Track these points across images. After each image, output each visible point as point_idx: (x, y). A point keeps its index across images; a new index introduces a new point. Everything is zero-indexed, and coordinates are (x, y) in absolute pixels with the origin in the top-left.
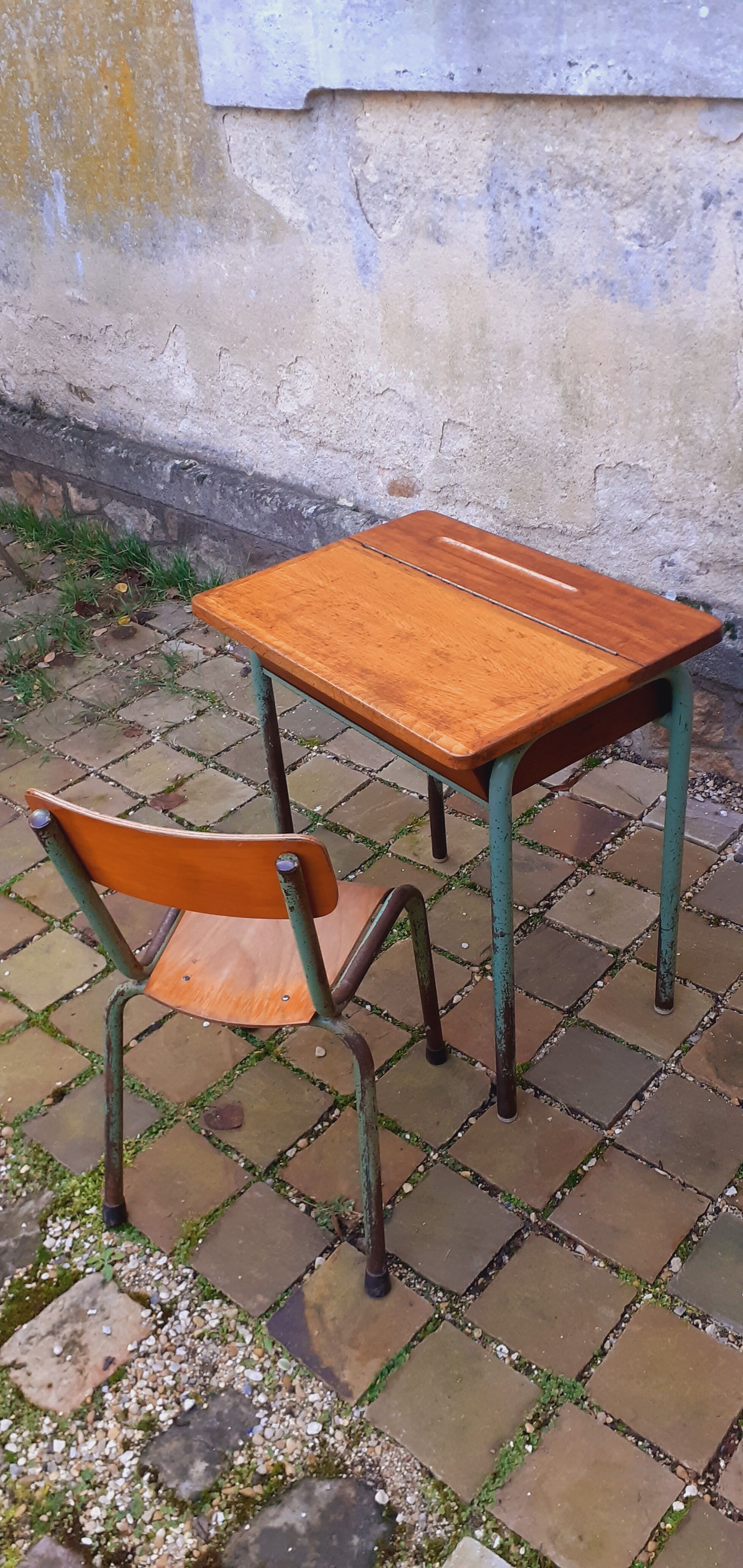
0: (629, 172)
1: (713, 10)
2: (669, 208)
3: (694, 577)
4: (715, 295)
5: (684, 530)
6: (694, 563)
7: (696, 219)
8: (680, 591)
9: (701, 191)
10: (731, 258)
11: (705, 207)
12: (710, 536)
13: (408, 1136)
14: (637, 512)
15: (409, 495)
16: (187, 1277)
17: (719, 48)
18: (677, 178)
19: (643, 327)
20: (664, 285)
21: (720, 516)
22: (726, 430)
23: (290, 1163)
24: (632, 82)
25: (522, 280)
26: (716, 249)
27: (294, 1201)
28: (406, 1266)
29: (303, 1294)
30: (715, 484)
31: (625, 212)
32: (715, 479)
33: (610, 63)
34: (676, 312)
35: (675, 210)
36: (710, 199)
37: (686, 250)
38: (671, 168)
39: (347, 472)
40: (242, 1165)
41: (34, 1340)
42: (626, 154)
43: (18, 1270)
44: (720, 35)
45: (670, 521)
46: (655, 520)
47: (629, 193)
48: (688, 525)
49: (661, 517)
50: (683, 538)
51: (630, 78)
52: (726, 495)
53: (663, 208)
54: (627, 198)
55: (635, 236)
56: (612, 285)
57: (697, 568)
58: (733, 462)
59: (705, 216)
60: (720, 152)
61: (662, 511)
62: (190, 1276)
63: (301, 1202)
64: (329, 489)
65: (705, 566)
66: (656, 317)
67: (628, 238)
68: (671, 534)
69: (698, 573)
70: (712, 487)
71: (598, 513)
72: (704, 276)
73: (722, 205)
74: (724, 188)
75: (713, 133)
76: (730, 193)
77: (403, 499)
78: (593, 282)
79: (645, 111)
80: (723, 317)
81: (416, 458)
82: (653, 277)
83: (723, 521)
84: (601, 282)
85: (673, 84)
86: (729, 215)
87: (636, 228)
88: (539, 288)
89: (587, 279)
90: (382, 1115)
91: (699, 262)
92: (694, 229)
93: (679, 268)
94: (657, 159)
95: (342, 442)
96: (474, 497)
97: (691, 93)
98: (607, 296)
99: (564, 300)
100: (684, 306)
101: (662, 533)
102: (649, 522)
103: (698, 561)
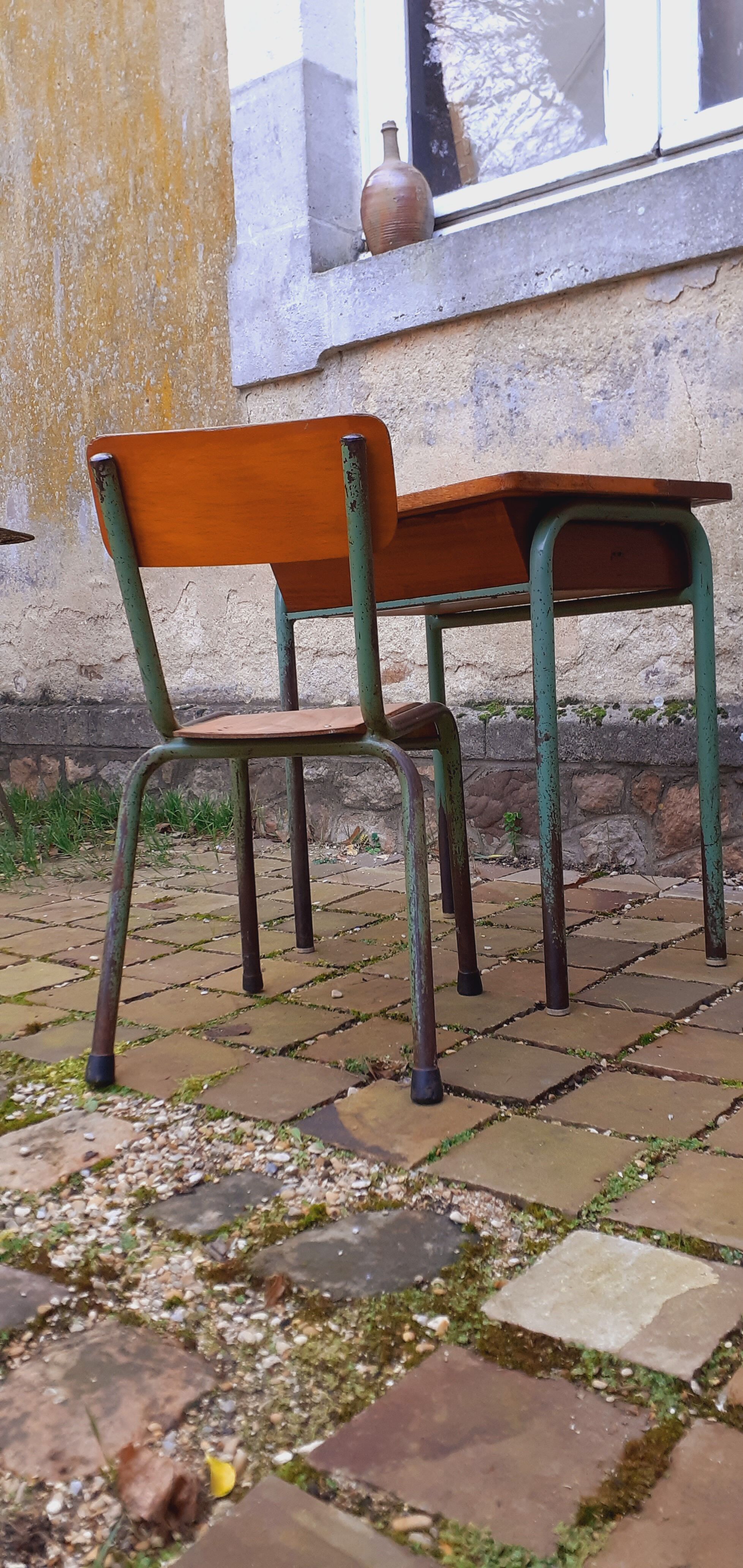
0: (590, 346)
1: (648, 208)
2: (626, 364)
3: (679, 679)
4: (673, 420)
5: (664, 635)
6: (677, 666)
7: (650, 365)
8: (665, 695)
9: (652, 344)
10: (683, 387)
11: (656, 354)
12: (690, 632)
14: (619, 631)
15: (401, 679)
17: (655, 232)
18: (631, 340)
19: (612, 463)
20: (628, 424)
23: (308, 1047)
24: (588, 273)
25: (503, 455)
26: (669, 384)
29: (334, 1108)
31: (589, 377)
33: (569, 265)
34: (640, 442)
35: (631, 365)
36: (658, 348)
37: (643, 391)
38: (625, 333)
39: (342, 674)
40: (253, 1051)
42: (587, 332)
44: (656, 223)
45: (651, 631)
46: (636, 634)
47: (592, 360)
48: (669, 629)
49: (642, 629)
50: (664, 644)
51: (586, 271)
53: (621, 365)
54: (590, 366)
55: (599, 393)
56: (582, 437)
57: (680, 670)
59: (657, 361)
60: (664, 311)
61: (642, 623)
64: (323, 695)
65: (688, 665)
66: (623, 452)
67: (593, 396)
68: (653, 643)
71: (581, 642)
72: (661, 408)
73: (670, 349)
74: (671, 336)
75: (657, 298)
76: (676, 338)
77: (394, 685)
78: (565, 439)
79: (600, 298)
80: (681, 435)
81: (408, 639)
82: (617, 421)
84: (572, 437)
85: (622, 265)
86: (677, 355)
87: (599, 387)
88: (518, 457)
89: (560, 438)
91: (656, 398)
92: (649, 373)
93: (639, 407)
94: (614, 330)
95: (338, 645)
96: (462, 659)
97: (637, 268)
98: (579, 445)
99: (540, 461)
100: (646, 436)
101: (644, 645)
102: (631, 637)
103: (681, 661)
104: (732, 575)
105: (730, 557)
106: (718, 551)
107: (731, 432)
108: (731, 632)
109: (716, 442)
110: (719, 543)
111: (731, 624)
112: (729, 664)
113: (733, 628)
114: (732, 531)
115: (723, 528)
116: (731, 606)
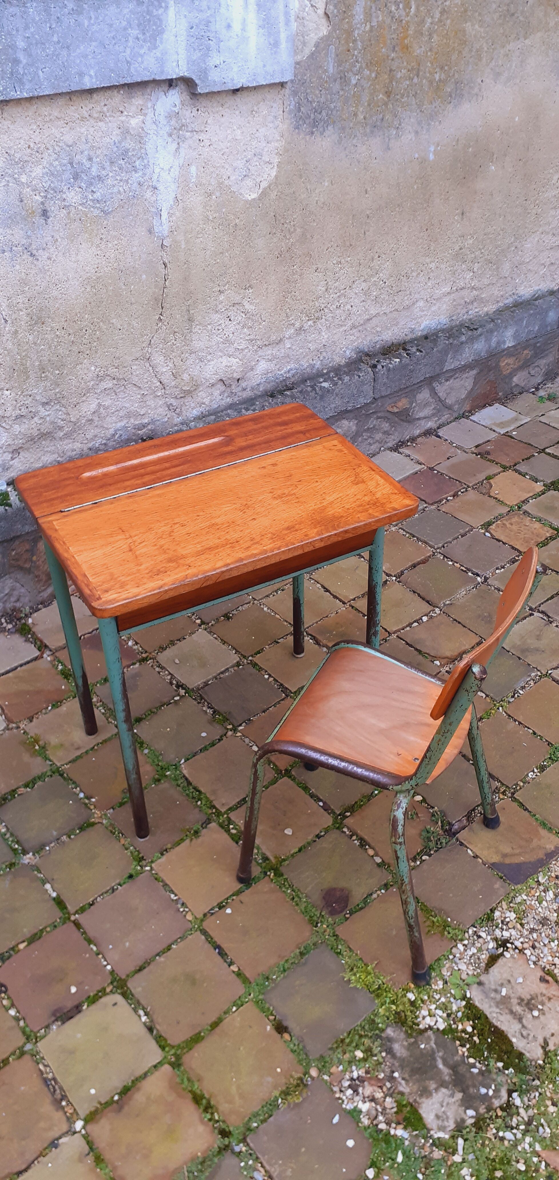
3: (11, 463)
6: (7, 454)
8: (6, 478)
12: (17, 428)
13: (376, 792)
16: (475, 932)
21: (20, 410)
22: (5, 349)
23: (386, 861)
27: (418, 863)
28: (474, 810)
29: (494, 863)
30: (7, 390)
32: (8, 386)
40: (383, 891)
41: (525, 1033)
43: (460, 1052)
52: (19, 393)
57: (10, 456)
58: (16, 368)
62: (475, 929)
63: (421, 858)
65: (16, 452)
69: (12, 459)
70: (8, 393)
83: (24, 412)
90: (356, 803)
103: (11, 450)
104: (41, 377)
105: (37, 363)
106: (26, 361)
107: (20, 264)
108: (48, 419)
109: (8, 274)
110: (26, 355)
111: (47, 413)
112: (48, 441)
113: (48, 415)
114: (35, 343)
115: (27, 343)
116: (44, 400)
